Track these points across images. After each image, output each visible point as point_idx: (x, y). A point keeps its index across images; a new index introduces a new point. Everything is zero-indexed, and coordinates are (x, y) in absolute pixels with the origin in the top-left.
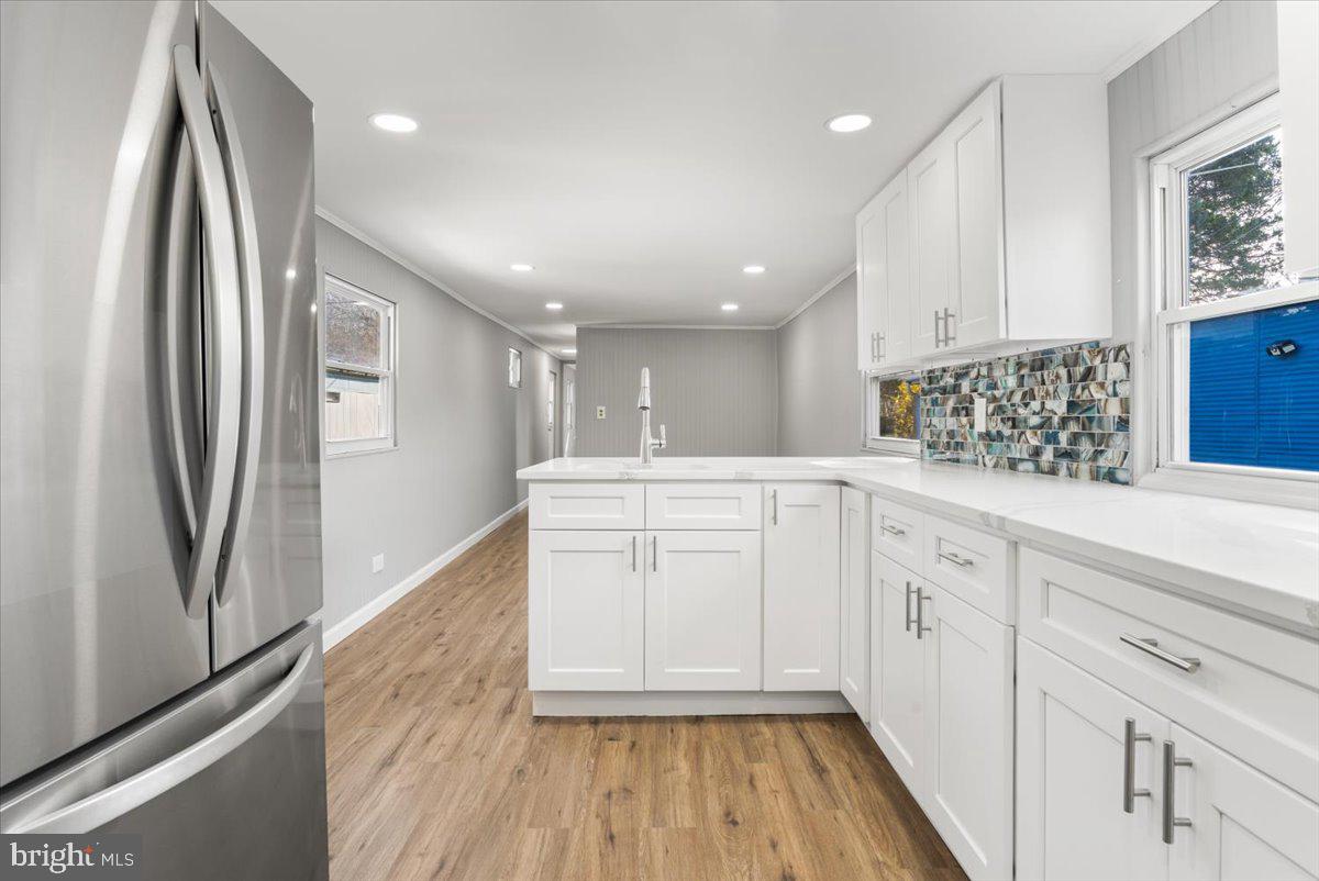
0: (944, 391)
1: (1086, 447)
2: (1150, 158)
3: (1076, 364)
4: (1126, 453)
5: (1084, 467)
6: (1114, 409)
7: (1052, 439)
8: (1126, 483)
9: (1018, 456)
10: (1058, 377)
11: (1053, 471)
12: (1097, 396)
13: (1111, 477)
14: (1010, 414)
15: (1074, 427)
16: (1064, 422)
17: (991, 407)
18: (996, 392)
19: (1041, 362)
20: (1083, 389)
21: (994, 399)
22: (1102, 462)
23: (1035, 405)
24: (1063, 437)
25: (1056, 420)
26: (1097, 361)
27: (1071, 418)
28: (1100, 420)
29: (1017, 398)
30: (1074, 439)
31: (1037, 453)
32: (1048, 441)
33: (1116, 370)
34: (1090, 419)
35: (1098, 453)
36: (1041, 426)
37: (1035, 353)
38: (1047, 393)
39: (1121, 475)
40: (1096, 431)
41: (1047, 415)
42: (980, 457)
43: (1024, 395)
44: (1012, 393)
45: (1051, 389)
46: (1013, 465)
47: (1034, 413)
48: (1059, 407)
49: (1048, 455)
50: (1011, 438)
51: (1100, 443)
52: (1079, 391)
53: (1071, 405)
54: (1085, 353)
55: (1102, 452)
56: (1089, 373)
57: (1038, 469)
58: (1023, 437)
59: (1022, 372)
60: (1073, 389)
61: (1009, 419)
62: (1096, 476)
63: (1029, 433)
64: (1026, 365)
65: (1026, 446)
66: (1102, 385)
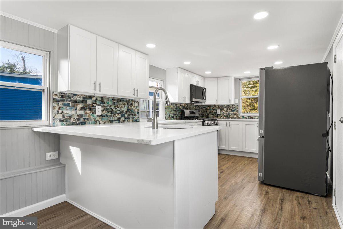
1: (131, 116)
3: (129, 102)
4: (138, 117)
5: (131, 120)
6: (136, 110)
7: (124, 115)
8: (139, 122)
9: (113, 120)
10: (125, 104)
11: (124, 121)
12: (133, 108)
13: (136, 121)
14: (110, 110)
15: (128, 113)
16: (126, 112)
17: (103, 108)
18: (105, 105)
19: (121, 100)
20: (131, 107)
21: (104, 106)
22: (134, 119)
23: (118, 109)
24: (126, 116)
25: (124, 112)
26: (133, 102)
27: (128, 112)
28: (134, 112)
29: (113, 107)
30: (129, 115)
31: (119, 119)
32: (122, 116)
33: (136, 104)
34: (132, 112)
35: (133, 118)
36: (120, 113)
37: (118, 98)
38: (122, 107)
39: (138, 120)
40: (133, 114)
41: (122, 111)
42: (98, 122)
43: (115, 107)
44: (111, 106)
45: (123, 106)
46: (111, 122)
47: (118, 110)
48: (125, 110)
49: (122, 119)
50: (111, 116)
51: (134, 116)
53: (128, 109)
54: (131, 100)
56: (131, 104)
57: (119, 122)
58: (115, 116)
59: (114, 101)
60: (128, 107)
61: (110, 112)
62: (133, 121)
63: (116, 115)
64: (116, 100)
65: (115, 117)
66: (134, 107)
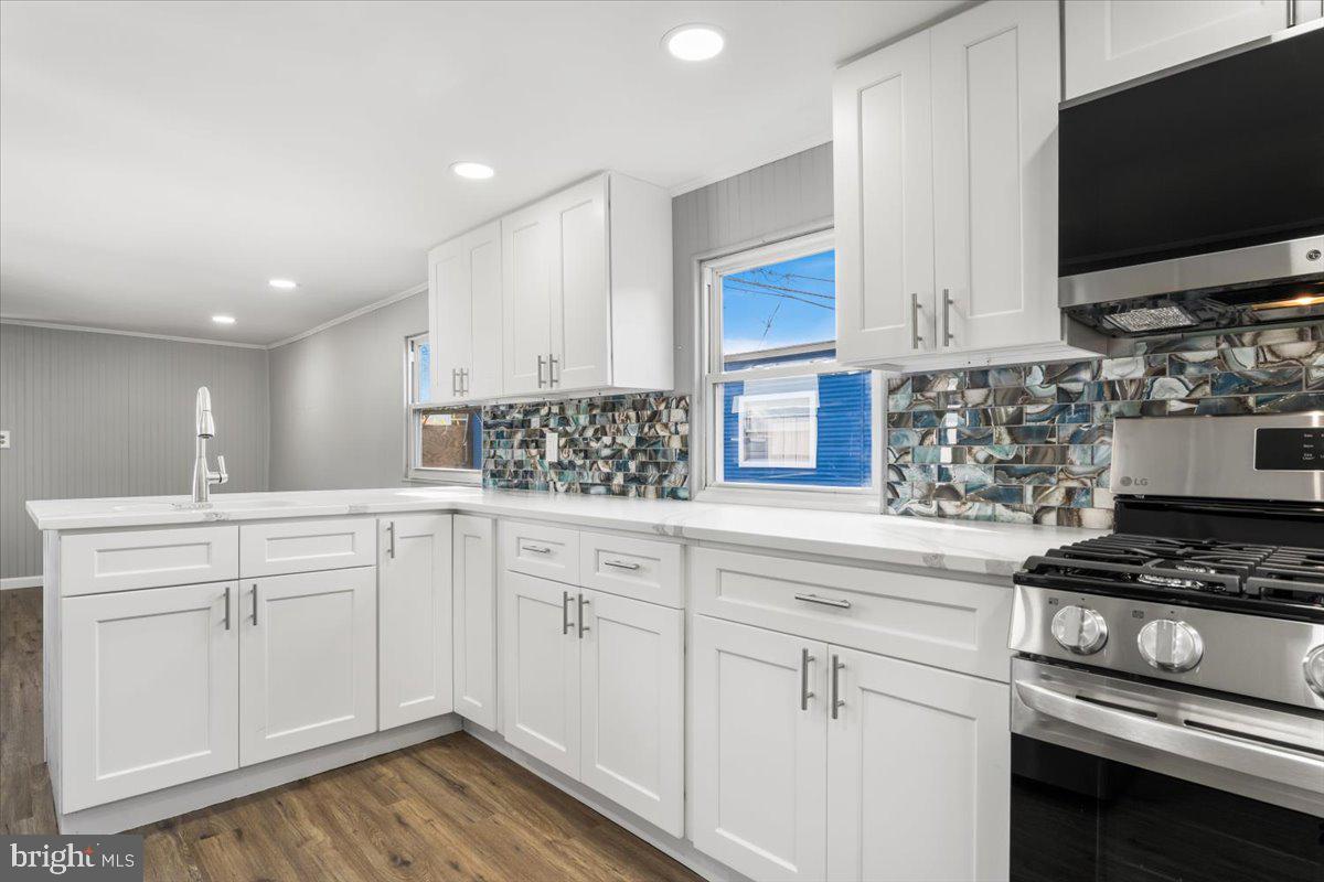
0: (511, 425)
1: (652, 473)
2: (701, 261)
3: (643, 408)
4: (686, 477)
5: (651, 489)
6: (676, 444)
7: (622, 467)
8: (686, 499)
9: (590, 481)
10: (628, 417)
11: (623, 493)
12: (661, 434)
13: (674, 495)
14: (582, 446)
15: (642, 458)
16: (633, 454)
17: (563, 441)
18: (568, 428)
19: (612, 404)
20: (650, 428)
21: (566, 434)
22: (666, 484)
23: (607, 440)
24: (632, 466)
25: (626, 451)
26: (662, 407)
27: (640, 451)
28: (665, 453)
29: (589, 433)
30: (643, 466)
31: (608, 478)
32: (618, 469)
33: (677, 415)
34: (656, 452)
35: (662, 478)
36: (612, 457)
37: (605, 398)
38: (618, 430)
39: (682, 493)
40: (661, 460)
41: (618, 447)
42: (551, 484)
43: (596, 431)
44: (584, 428)
45: (621, 427)
46: (585, 490)
47: (606, 446)
48: (629, 441)
49: (619, 479)
50: (583, 466)
51: (665, 469)
52: (646, 429)
53: (640, 440)
54: (652, 400)
55: (666, 476)
56: (655, 416)
57: (610, 492)
58: (595, 466)
59: (594, 412)
60: (641, 428)
61: (581, 451)
62: (660, 495)
63: (600, 463)
64: (598, 406)
65: (597, 473)
66: (666, 426)
